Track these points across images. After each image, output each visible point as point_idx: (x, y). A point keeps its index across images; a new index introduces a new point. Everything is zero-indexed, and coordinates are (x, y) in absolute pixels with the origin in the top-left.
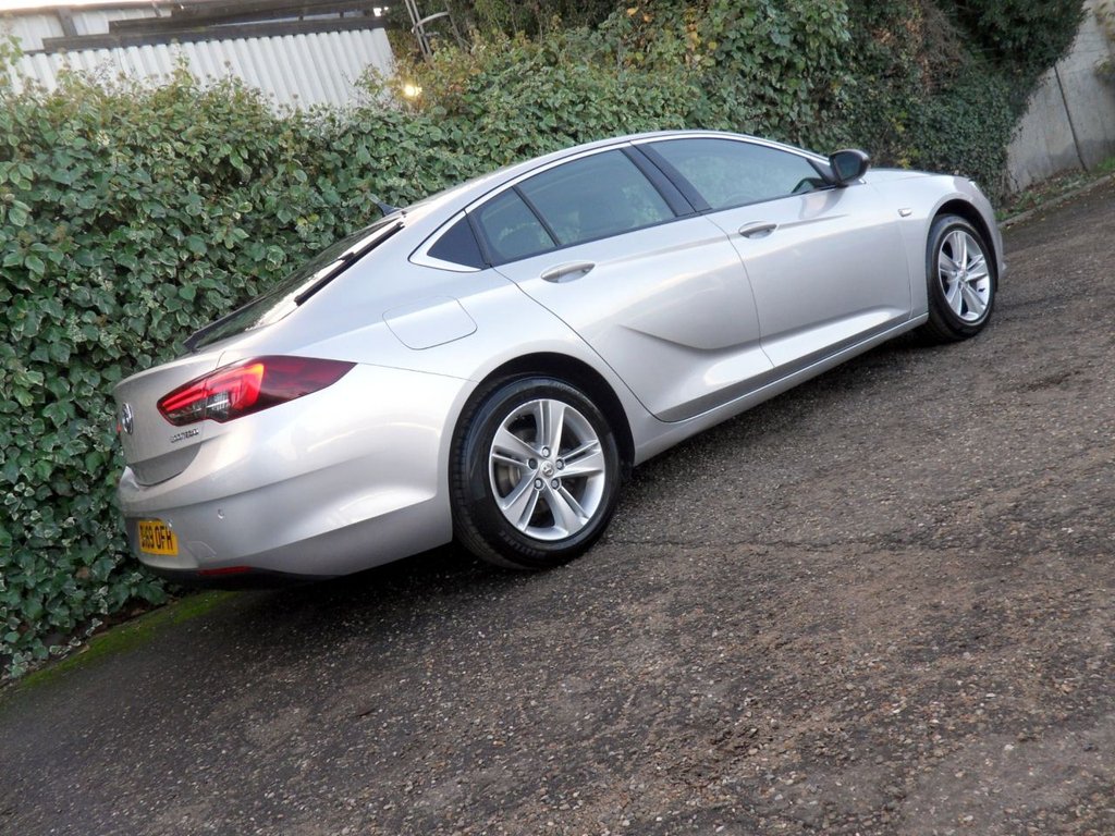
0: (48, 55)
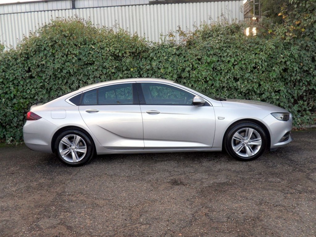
0: (150, 5)
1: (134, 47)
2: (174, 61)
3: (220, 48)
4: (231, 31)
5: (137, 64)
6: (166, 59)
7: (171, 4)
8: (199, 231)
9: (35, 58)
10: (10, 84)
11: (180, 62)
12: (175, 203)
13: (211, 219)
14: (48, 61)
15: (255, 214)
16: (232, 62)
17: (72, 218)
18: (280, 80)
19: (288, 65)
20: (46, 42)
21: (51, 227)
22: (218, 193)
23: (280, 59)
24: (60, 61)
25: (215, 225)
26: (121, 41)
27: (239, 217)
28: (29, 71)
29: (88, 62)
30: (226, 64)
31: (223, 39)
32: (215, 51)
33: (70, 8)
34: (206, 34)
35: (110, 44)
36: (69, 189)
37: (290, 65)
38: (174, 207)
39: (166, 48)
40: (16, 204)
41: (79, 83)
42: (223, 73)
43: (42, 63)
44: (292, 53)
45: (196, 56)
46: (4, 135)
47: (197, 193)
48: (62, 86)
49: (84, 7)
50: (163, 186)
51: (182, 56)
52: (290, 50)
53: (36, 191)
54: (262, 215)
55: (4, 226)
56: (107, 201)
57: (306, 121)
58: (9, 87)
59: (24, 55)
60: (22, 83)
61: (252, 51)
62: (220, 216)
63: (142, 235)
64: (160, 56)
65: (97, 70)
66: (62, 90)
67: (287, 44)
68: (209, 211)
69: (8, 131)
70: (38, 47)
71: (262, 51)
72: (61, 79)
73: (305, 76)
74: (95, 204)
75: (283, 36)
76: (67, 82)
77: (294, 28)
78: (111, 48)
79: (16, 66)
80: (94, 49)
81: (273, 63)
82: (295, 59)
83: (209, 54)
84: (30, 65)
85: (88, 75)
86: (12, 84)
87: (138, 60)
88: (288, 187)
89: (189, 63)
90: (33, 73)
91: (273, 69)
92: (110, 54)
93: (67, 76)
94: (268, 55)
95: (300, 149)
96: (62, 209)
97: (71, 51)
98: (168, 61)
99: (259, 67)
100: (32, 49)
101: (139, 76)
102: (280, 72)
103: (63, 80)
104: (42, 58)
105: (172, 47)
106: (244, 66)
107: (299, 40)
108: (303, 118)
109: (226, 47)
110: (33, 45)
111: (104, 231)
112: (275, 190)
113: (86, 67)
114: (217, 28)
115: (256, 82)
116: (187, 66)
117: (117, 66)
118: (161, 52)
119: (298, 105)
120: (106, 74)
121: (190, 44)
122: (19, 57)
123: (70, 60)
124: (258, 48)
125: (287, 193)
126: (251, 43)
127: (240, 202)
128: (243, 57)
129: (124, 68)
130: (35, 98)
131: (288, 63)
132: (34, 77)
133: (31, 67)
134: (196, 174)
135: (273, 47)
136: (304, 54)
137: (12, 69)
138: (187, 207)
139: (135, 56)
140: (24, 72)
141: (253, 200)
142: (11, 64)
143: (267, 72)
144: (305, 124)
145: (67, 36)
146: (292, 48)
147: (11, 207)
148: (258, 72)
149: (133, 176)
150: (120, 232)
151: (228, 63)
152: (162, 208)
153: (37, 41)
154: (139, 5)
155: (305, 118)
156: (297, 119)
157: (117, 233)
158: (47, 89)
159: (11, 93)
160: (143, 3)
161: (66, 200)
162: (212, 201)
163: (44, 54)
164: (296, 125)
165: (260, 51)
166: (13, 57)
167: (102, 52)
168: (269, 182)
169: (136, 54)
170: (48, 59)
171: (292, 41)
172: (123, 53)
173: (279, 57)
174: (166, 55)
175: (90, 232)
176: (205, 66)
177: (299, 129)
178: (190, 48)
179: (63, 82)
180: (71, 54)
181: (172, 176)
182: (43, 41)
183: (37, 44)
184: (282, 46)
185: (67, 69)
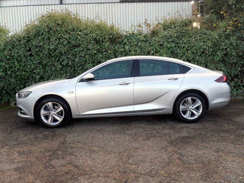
1: (111, 34)
2: (142, 46)
3: (177, 37)
4: (185, 24)
5: (113, 47)
6: (135, 44)
7: (137, 3)
8: (176, 170)
9: (35, 41)
10: (15, 60)
11: (147, 46)
12: (154, 150)
13: (183, 162)
14: (45, 43)
15: (215, 158)
16: (186, 47)
17: (76, 159)
18: (222, 62)
19: (228, 51)
20: (43, 28)
21: (62, 166)
22: (184, 143)
23: (222, 46)
24: (54, 44)
25: (187, 166)
26: (101, 29)
27: (204, 160)
28: (30, 50)
29: (76, 45)
30: (181, 49)
31: (179, 30)
32: (173, 39)
33: (58, 4)
34: (166, 26)
35: (93, 31)
36: (69, 139)
37: (229, 51)
38: (153, 153)
39: (136, 35)
40: (30, 149)
41: (68, 61)
42: (179, 56)
43: (40, 44)
44: (232, 42)
45: (159, 42)
46: (8, 99)
47: (168, 143)
48: (55, 62)
49: (69, 3)
50: (141, 138)
51: (148, 42)
52: (230, 40)
53: (43, 140)
54: (221, 159)
55: (24, 165)
56: (100, 148)
57: (240, 94)
58: (14, 62)
59: (26, 38)
60: (24, 59)
61: (201, 39)
62: (190, 160)
63: (134, 172)
64: (131, 42)
65: (82, 51)
66: (55, 66)
67: (228, 35)
68: (180, 156)
69: (12, 97)
70: (37, 32)
71: (209, 40)
72: (54, 57)
73: (239, 60)
74: (92, 150)
75: (225, 29)
76: (59, 60)
77: (233, 23)
78: (94, 35)
79: (20, 46)
80: (80, 35)
81: (217, 49)
82: (233, 46)
83: (168, 41)
84: (30, 46)
85: (75, 55)
86: (16, 60)
87: (114, 44)
88: (236, 140)
89: (153, 47)
90: (33, 52)
91: (217, 53)
92: (92, 39)
93: (59, 55)
94: (213, 43)
95: (239, 114)
96: (67, 153)
97: (62, 36)
98: (137, 45)
99: (207, 52)
100: (33, 33)
101: (114, 56)
102: (222, 56)
103: (55, 58)
104: (40, 41)
105: (140, 35)
106: (195, 51)
107: (236, 33)
108: (238, 91)
109: (181, 36)
110: (34, 31)
111: (103, 169)
112: (227, 142)
113: (74, 48)
114: (174, 22)
115: (203, 63)
116: (152, 49)
117: (98, 49)
118: (132, 38)
119: (234, 82)
120: (89, 54)
121: (154, 33)
122: (22, 39)
123: (62, 42)
124: (206, 37)
125: (236, 144)
126: (200, 33)
127: (202, 150)
128: (195, 44)
129: (104, 50)
130: (34, 72)
131: (228, 49)
132: (33, 56)
133: (31, 48)
134: (164, 130)
135: (218, 37)
136: (240, 43)
137: (16, 49)
138: (163, 153)
139: (111, 41)
140: (25, 51)
141: (211, 149)
142: (16, 45)
143: (212, 56)
144: (239, 96)
145: (60, 25)
146: (231, 38)
147: (26, 152)
148: (205, 55)
149: (116, 130)
150: (116, 170)
151: (183, 48)
152: (144, 153)
153: (36, 27)
154: (112, 3)
155: (239, 91)
156: (234, 92)
157: (114, 170)
158: (43, 65)
159: (15, 67)
160: (115, 2)
161: (68, 147)
162: (181, 149)
163: (42, 38)
164: (233, 97)
165: (207, 40)
166: (18, 40)
167: (86, 37)
168: (220, 136)
169: (112, 40)
170: (45, 41)
171: (231, 33)
172: (103, 38)
173: (221, 45)
174: (136, 41)
175: (93, 169)
176: (165, 50)
177: (235, 100)
178: (153, 36)
179: (55, 59)
180: (63, 38)
181: (146, 131)
182: (41, 28)
183: (36, 30)
184: (224, 37)
185: (59, 50)
